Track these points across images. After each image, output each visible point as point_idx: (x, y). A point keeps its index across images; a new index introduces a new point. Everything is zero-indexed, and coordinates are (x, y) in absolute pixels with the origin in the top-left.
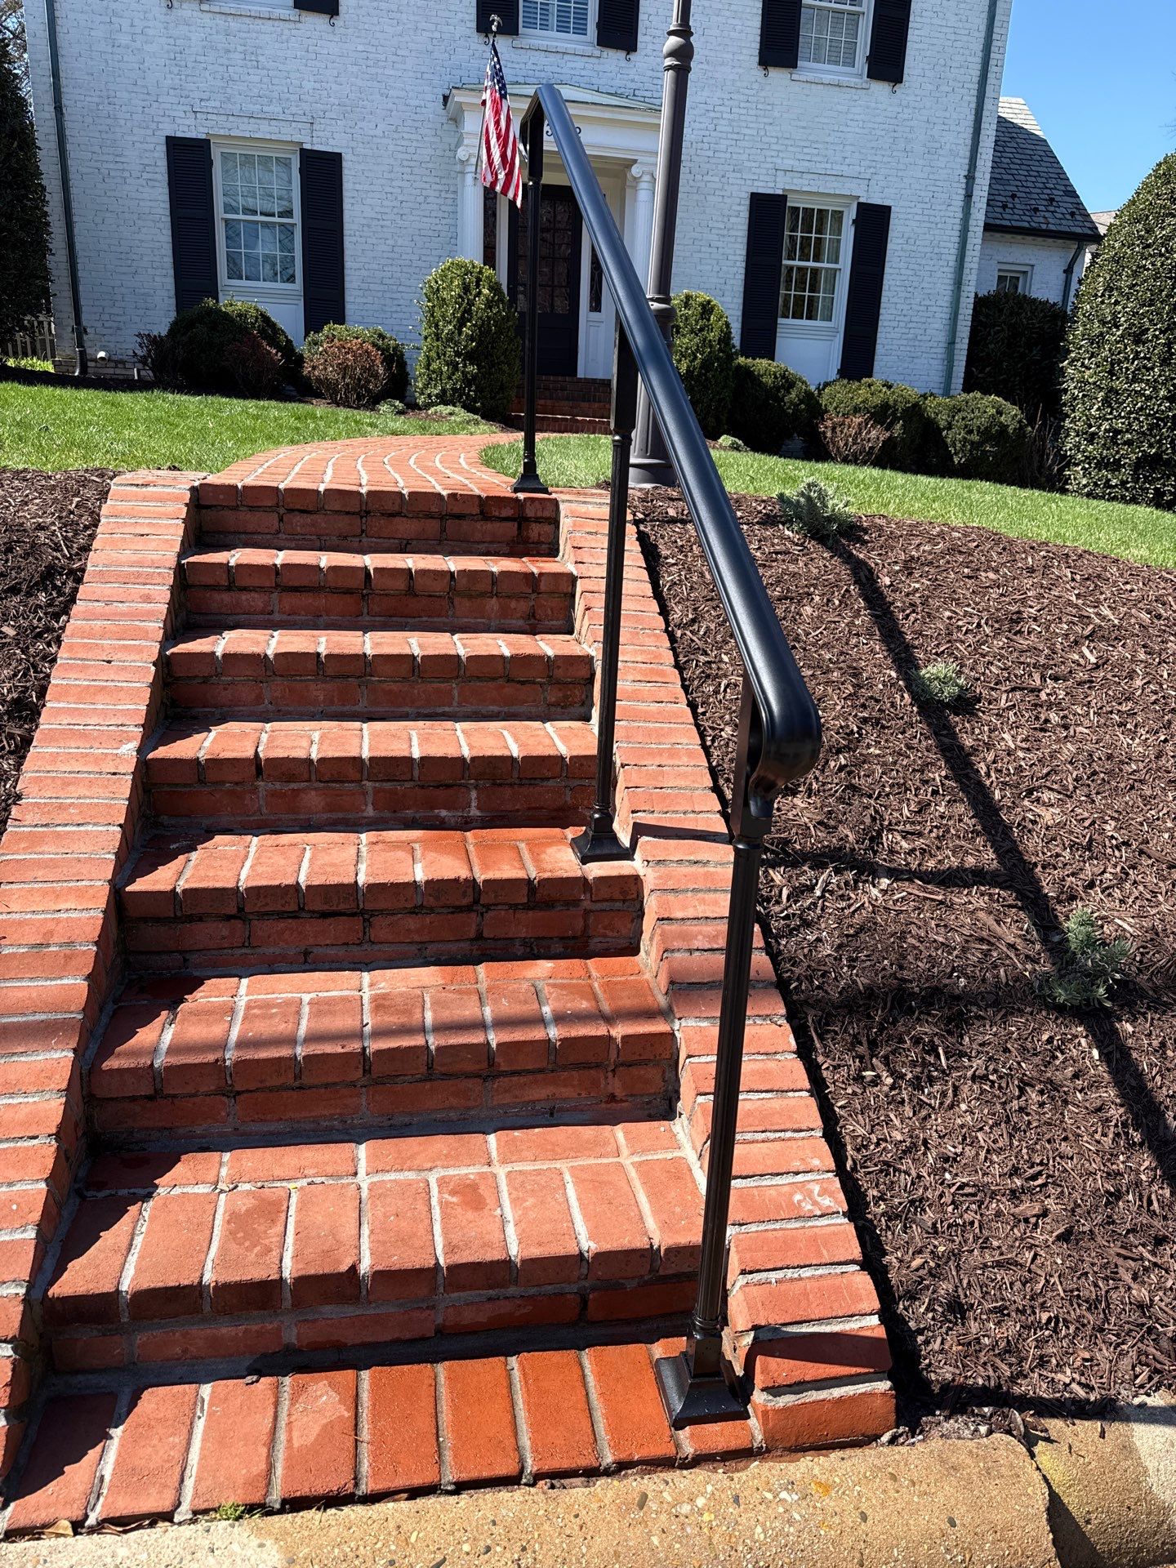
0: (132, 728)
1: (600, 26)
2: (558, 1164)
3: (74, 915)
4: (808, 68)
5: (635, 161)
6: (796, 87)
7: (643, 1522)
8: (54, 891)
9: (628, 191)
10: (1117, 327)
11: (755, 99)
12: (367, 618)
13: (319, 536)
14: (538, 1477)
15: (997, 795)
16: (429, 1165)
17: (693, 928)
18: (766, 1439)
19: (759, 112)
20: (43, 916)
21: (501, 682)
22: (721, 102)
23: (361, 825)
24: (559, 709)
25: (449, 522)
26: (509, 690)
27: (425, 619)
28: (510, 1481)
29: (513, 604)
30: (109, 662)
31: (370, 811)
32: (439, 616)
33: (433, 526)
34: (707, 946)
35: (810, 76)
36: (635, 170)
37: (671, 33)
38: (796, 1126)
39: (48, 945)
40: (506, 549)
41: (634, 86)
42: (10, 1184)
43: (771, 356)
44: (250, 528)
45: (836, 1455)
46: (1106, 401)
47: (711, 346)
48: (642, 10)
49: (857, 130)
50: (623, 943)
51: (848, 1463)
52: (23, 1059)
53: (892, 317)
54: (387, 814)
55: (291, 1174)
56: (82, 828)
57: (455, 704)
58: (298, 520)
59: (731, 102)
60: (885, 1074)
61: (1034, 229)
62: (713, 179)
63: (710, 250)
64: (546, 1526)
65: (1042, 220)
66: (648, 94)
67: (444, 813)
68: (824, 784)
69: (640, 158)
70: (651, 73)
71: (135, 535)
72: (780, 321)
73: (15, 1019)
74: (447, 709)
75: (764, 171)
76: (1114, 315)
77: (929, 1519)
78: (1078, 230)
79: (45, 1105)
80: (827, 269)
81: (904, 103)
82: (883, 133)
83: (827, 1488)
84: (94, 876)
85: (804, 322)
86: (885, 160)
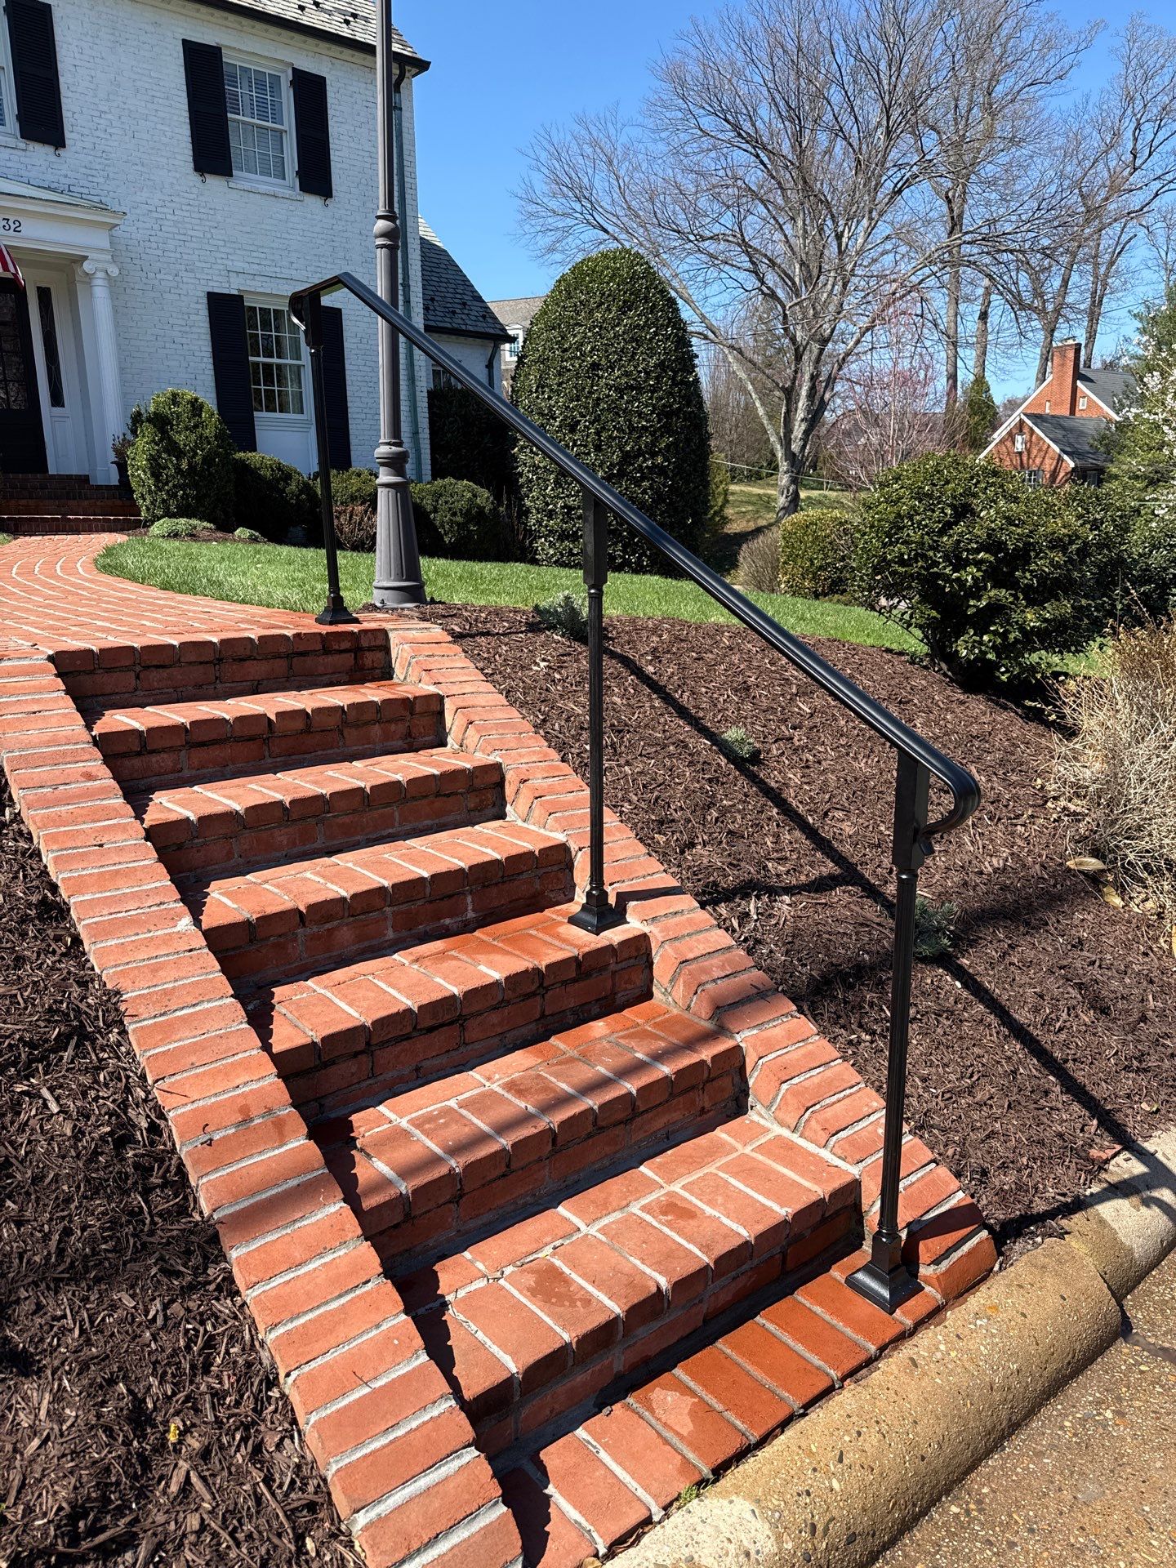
0: (172, 905)
1: (20, 118)
2: (711, 1169)
3: (254, 1086)
4: (243, 178)
5: (86, 258)
6: (234, 195)
7: (925, 1374)
8: (219, 1071)
9: (80, 288)
10: (555, 419)
11: (196, 203)
12: (269, 760)
13: (175, 688)
14: (843, 1379)
15: (811, 820)
16: (625, 1203)
17: (706, 963)
18: (943, 1296)
19: (202, 216)
20: (226, 1096)
21: (431, 798)
22: (161, 203)
23: (385, 948)
24: (477, 813)
25: (295, 660)
26: (439, 803)
27: (320, 753)
28: (828, 1392)
29: (393, 727)
30: (101, 845)
31: (390, 934)
32: (332, 748)
33: (280, 666)
34: (723, 974)
35: (247, 186)
36: (87, 266)
37: (379, 217)
38: (849, 1085)
39: (252, 1120)
40: (346, 678)
41: (68, 181)
42: (378, 1326)
43: (254, 449)
44: (108, 690)
45: (983, 1288)
46: (557, 483)
47: (209, 443)
48: (64, 107)
49: (299, 238)
50: (637, 992)
51: (993, 1290)
52: (305, 1223)
53: (359, 410)
54: (404, 933)
55: (535, 1246)
56: (198, 1008)
57: (397, 824)
58: (154, 676)
59: (173, 205)
60: (863, 1034)
61: (457, 329)
62: (167, 277)
63: (174, 346)
64: (878, 1403)
65: (460, 321)
66: (85, 191)
67: (447, 921)
68: (711, 834)
69: (91, 255)
70: (83, 170)
71: (28, 713)
72: (256, 414)
73: (273, 1192)
74: (390, 831)
75: (217, 272)
76: (550, 408)
77: (1052, 1302)
78: (492, 331)
79: (356, 1252)
80: (290, 365)
81: (337, 216)
82: (322, 242)
83: (995, 1308)
84: (245, 1047)
85: (277, 415)
86: (329, 266)
